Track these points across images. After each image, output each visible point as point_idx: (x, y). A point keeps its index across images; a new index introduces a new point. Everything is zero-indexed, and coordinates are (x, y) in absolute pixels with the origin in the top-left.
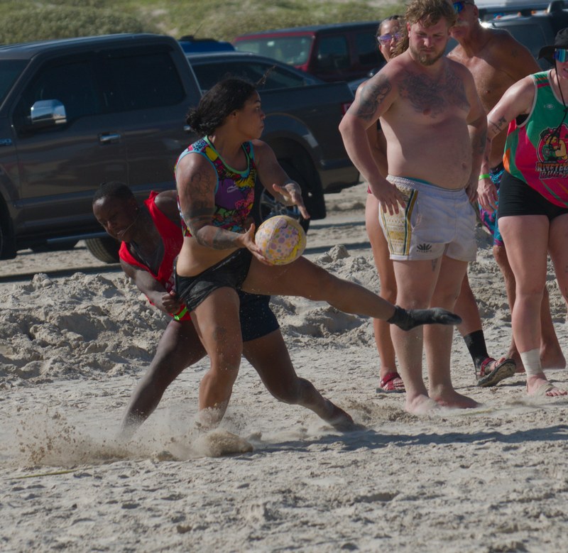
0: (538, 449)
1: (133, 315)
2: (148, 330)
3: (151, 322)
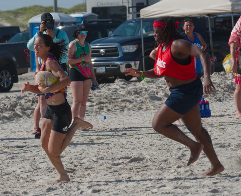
0: (160, 145)
1: (2, 107)
2: (7, 111)
3: (8, 109)
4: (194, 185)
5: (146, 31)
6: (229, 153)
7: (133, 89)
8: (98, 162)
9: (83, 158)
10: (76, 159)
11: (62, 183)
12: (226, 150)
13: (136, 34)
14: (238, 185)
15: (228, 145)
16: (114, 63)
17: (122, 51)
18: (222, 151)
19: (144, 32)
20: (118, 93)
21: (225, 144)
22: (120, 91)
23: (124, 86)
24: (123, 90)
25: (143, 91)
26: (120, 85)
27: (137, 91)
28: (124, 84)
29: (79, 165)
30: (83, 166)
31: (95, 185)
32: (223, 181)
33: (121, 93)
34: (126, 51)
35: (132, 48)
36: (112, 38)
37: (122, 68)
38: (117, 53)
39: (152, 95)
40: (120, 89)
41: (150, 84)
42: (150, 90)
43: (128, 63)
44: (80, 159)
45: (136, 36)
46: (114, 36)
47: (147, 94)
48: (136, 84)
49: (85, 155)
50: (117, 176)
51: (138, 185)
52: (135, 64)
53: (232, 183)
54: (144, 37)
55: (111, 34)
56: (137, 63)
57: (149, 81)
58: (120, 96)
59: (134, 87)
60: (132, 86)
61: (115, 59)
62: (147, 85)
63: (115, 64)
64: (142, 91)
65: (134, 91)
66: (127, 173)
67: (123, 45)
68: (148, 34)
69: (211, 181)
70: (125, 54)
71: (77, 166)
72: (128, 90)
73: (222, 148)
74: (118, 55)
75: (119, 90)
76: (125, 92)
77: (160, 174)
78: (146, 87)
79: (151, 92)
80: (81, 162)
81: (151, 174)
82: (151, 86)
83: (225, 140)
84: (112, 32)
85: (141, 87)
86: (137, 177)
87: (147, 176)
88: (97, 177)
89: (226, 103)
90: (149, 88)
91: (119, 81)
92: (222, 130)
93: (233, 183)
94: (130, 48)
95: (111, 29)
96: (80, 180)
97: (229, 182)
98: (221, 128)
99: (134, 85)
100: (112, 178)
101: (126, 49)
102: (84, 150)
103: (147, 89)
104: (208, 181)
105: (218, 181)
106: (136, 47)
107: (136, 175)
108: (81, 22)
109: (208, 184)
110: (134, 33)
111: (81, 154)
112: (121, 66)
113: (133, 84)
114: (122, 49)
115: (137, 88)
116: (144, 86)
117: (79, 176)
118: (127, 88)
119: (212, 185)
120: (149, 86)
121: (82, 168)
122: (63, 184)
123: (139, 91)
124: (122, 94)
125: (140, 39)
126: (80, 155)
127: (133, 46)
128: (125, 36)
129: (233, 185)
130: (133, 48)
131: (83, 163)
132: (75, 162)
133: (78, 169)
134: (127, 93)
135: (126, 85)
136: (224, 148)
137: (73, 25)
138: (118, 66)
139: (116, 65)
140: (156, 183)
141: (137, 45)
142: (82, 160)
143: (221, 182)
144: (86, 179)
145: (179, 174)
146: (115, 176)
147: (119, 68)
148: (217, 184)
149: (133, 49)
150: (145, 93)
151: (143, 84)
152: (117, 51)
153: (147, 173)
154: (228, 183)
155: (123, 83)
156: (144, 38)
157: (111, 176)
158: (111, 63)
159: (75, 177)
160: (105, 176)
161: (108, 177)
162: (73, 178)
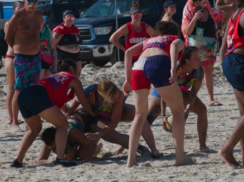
4: (148, 180)
5: (121, 12)
6: (193, 144)
7: (102, 75)
8: (53, 156)
9: (37, 151)
10: (29, 152)
11: (9, 178)
12: (192, 141)
13: (110, 14)
14: (195, 180)
15: (195, 136)
16: (86, 47)
17: (95, 34)
18: (187, 143)
19: (119, 12)
20: (85, 80)
21: (192, 135)
22: (88, 78)
23: (92, 72)
24: (91, 77)
25: (113, 77)
26: (87, 71)
27: (106, 77)
28: (92, 70)
29: (31, 159)
30: (35, 160)
31: (44, 181)
32: (180, 176)
33: (88, 80)
34: (99, 33)
35: (105, 30)
36: (84, 19)
37: (94, 52)
38: (89, 35)
39: (122, 82)
40: (87, 75)
41: (121, 70)
42: (120, 76)
43: (101, 46)
44: (34, 152)
45: (110, 17)
46: (86, 17)
47: (117, 81)
48: (105, 70)
49: (40, 147)
50: (70, 171)
51: (89, 180)
52: (109, 48)
53: (189, 178)
54: (119, 18)
55: (83, 15)
56: (111, 47)
57: (120, 66)
58: (87, 83)
59: (103, 73)
60: (101, 72)
61: (86, 42)
62: (117, 71)
63: (88, 47)
64: (111, 77)
65: (102, 77)
66: (81, 167)
67: (96, 27)
68: (123, 15)
69: (168, 175)
70: (98, 37)
71: (29, 159)
72: (97, 76)
73: (187, 140)
74: (90, 38)
75: (86, 77)
76: (93, 79)
77: (116, 169)
78: (116, 73)
79: (121, 78)
80: (34, 156)
81: (106, 168)
82: (121, 72)
83: (192, 130)
84: (84, 12)
85: (110, 73)
86: (91, 171)
87: (102, 170)
88: (48, 172)
89: (203, 90)
90: (119, 74)
91: (86, 67)
92: (191, 120)
93: (191, 177)
94: (104, 30)
95: (84, 9)
96: (29, 175)
97: (186, 176)
98: (191, 117)
99: (104, 71)
100: (64, 172)
101: (99, 31)
102: (40, 142)
103: (117, 75)
104: (165, 175)
105: (175, 175)
106: (110, 29)
107: (90, 169)
108: (51, 2)
109: (163, 179)
110: (109, 14)
111: (36, 147)
112: (94, 50)
113: (102, 70)
114: (95, 31)
115: (106, 74)
116: (114, 72)
117: (28, 171)
118: (95, 74)
119: (167, 179)
120: (119, 72)
121: (33, 162)
122: (10, 180)
123: (108, 77)
124: (90, 81)
125: (115, 20)
126: (34, 148)
127: (106, 27)
128: (98, 17)
129: (190, 179)
130: (107, 30)
131: (35, 157)
132: (28, 156)
133: (29, 163)
134: (95, 79)
135: (95, 70)
136: (190, 140)
137: (42, 5)
138: (91, 49)
139: (89, 49)
140: (109, 178)
141: (111, 27)
142: (35, 153)
143: (178, 176)
144: (37, 174)
145: (136, 168)
146: (68, 171)
147: (92, 52)
148: (173, 179)
149: (106, 32)
150: (115, 80)
151: (113, 70)
152: (89, 33)
153: (102, 167)
154: (185, 178)
155: (91, 68)
156: (119, 20)
157: (63, 170)
158: (83, 47)
159: (24, 172)
160: (57, 171)
161: (60, 171)
162: (22, 173)
